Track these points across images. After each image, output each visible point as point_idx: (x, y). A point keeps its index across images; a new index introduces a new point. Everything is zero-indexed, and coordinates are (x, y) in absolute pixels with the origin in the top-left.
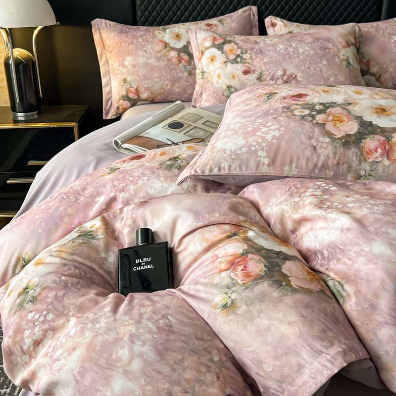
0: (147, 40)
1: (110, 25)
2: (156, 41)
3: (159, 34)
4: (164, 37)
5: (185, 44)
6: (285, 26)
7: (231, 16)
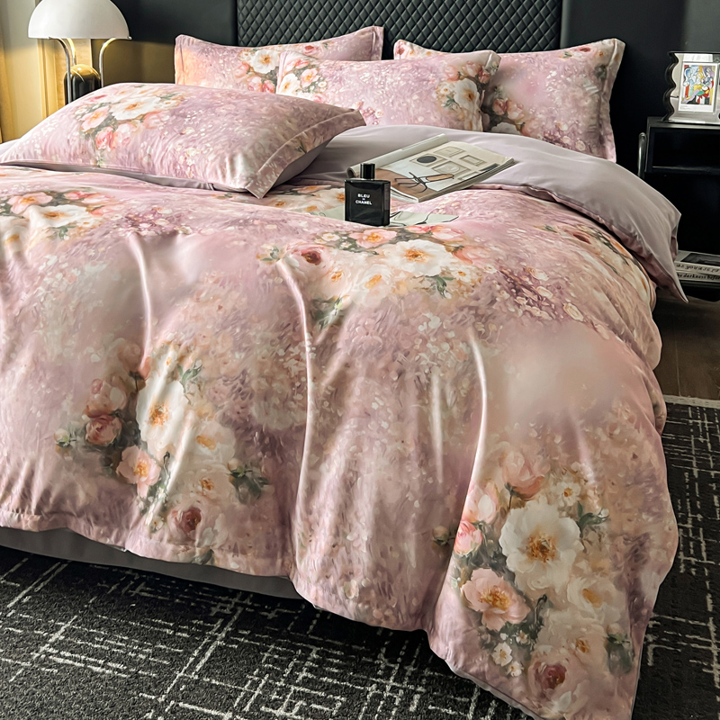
0: (229, 62)
1: (193, 43)
2: (239, 63)
3: (244, 56)
4: (250, 59)
5: (273, 69)
6: (413, 52)
7: (342, 39)
